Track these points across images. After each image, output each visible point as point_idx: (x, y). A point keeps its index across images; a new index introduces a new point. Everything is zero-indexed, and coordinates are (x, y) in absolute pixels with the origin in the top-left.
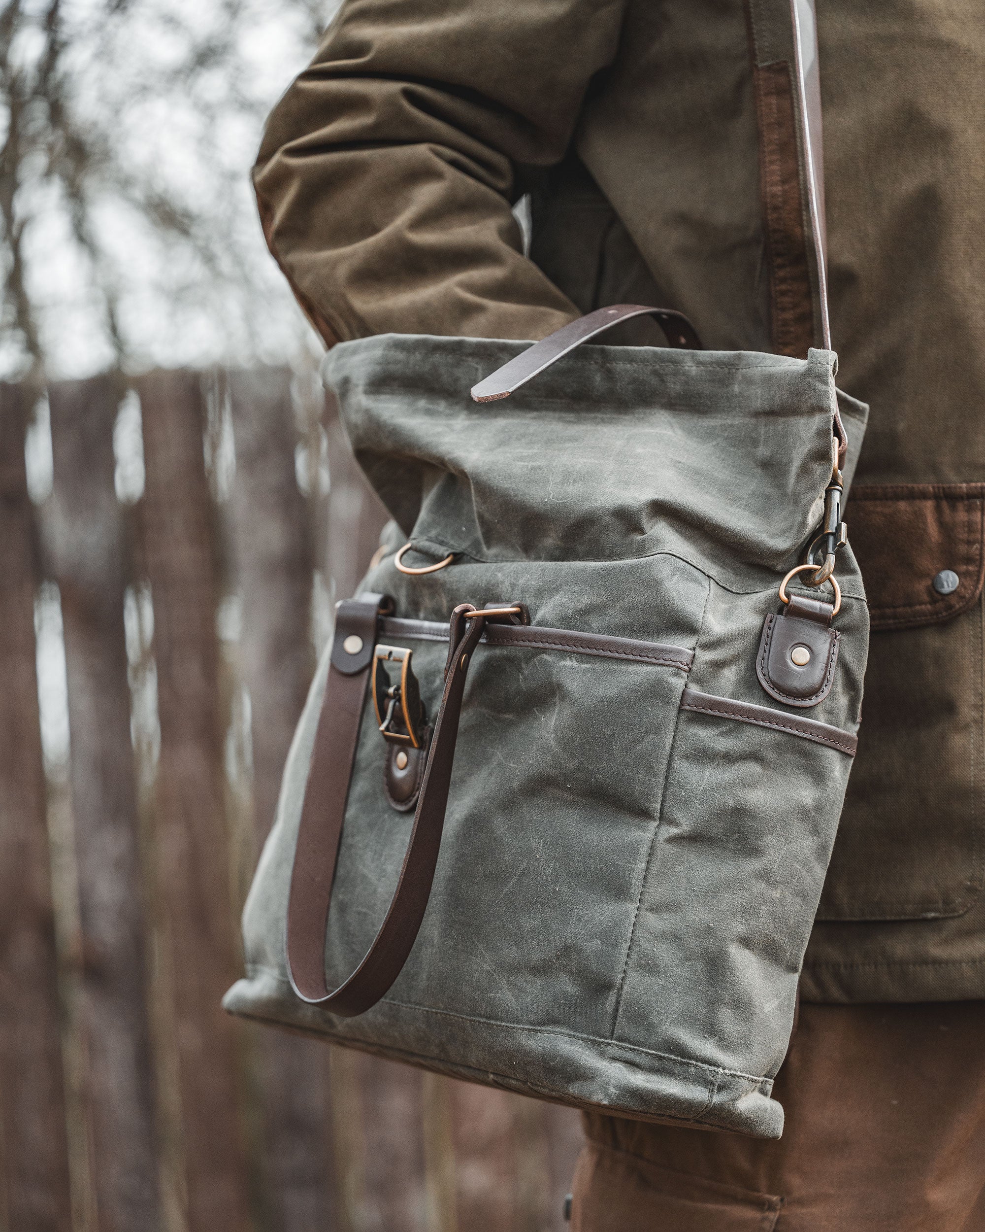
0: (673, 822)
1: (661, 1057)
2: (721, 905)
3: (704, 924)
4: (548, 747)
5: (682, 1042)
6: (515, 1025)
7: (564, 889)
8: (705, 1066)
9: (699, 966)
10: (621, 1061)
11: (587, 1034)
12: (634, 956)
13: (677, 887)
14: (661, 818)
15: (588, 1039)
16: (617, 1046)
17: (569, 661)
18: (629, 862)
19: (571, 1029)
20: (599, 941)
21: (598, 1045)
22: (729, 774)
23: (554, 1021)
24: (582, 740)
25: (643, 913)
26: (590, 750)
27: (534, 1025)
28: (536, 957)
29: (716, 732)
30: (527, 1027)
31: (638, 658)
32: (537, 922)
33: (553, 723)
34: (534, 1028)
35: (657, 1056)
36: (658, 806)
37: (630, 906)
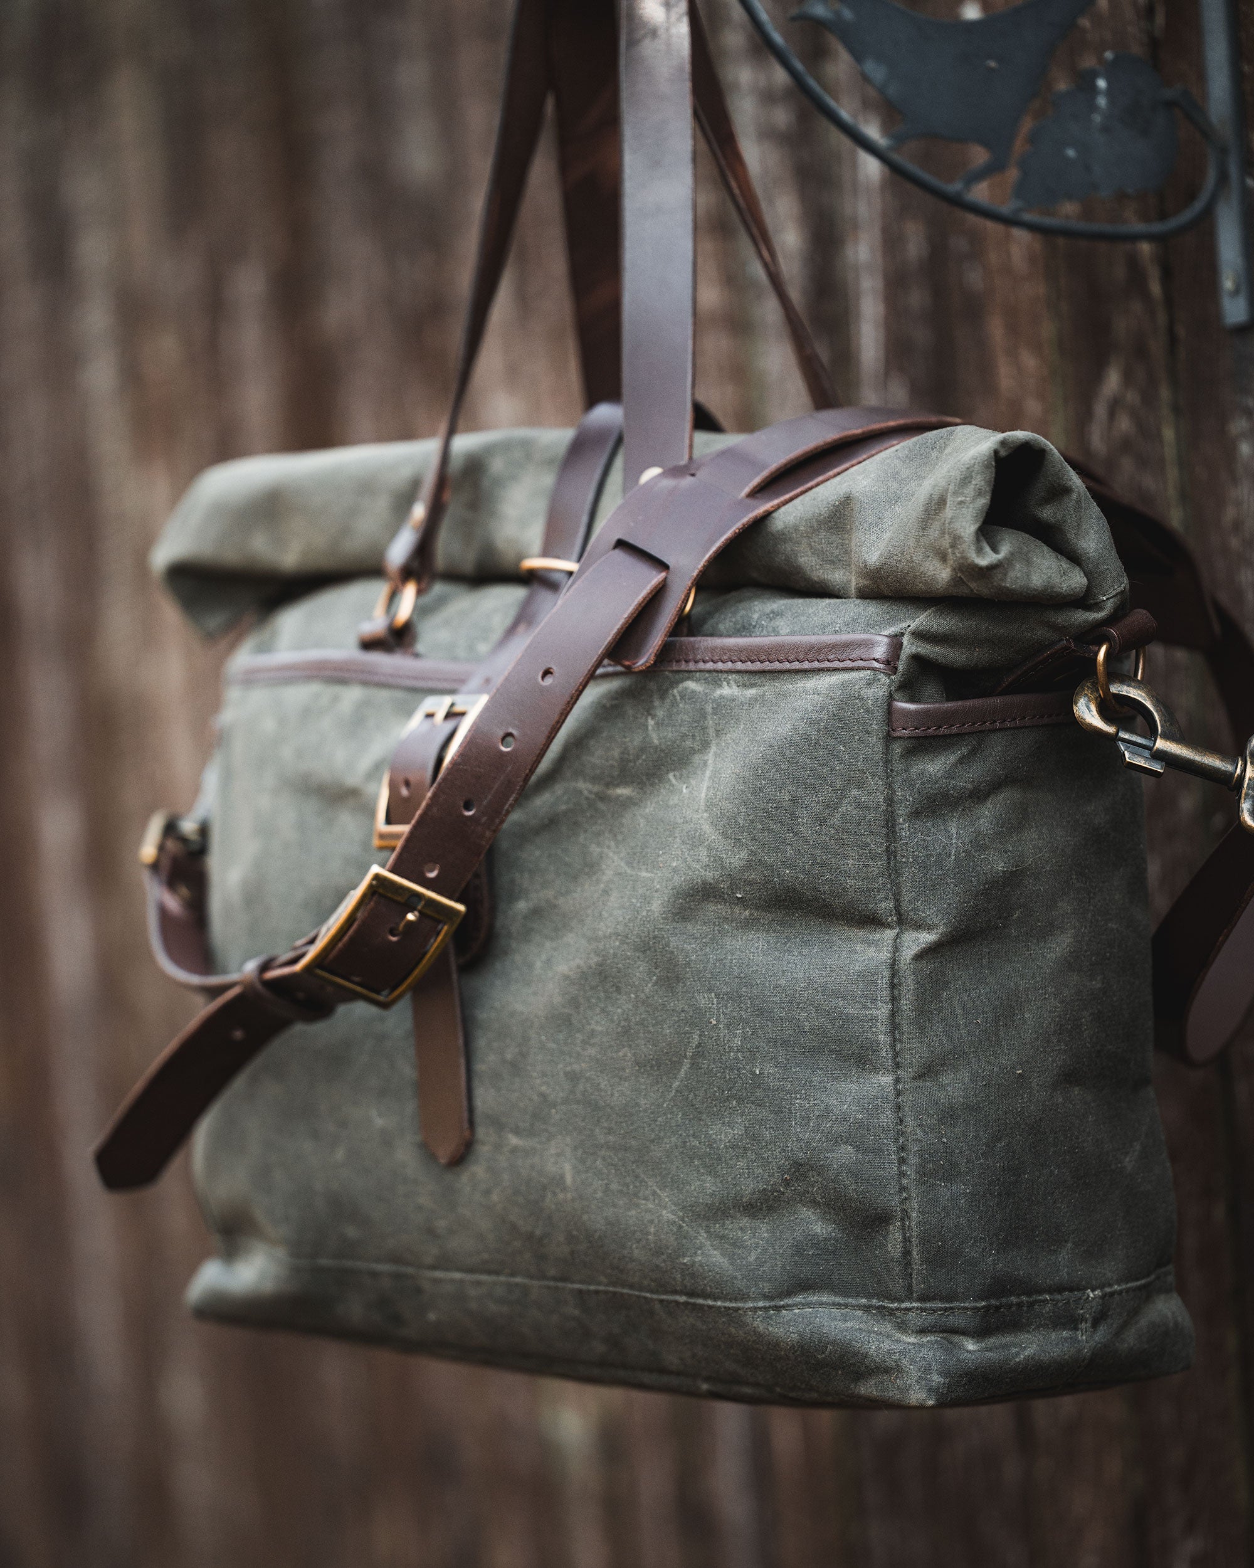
0: (919, 926)
1: (996, 1306)
2: (1024, 1033)
4: (700, 835)
6: (740, 1305)
7: (769, 1069)
10: (934, 1330)
11: (866, 1298)
12: (913, 1160)
13: (951, 1027)
14: (900, 923)
15: (870, 1307)
16: (922, 1310)
17: (726, 687)
18: (865, 1007)
19: (836, 1294)
20: (849, 1148)
21: (891, 1314)
22: (986, 819)
23: (804, 1287)
24: (748, 815)
25: (906, 1085)
26: (763, 830)
27: (771, 1298)
28: (748, 1188)
29: (953, 759)
30: (761, 1304)
31: (816, 665)
32: (739, 1130)
33: (703, 795)
34: (773, 1303)
36: (891, 905)
37: (886, 1080)
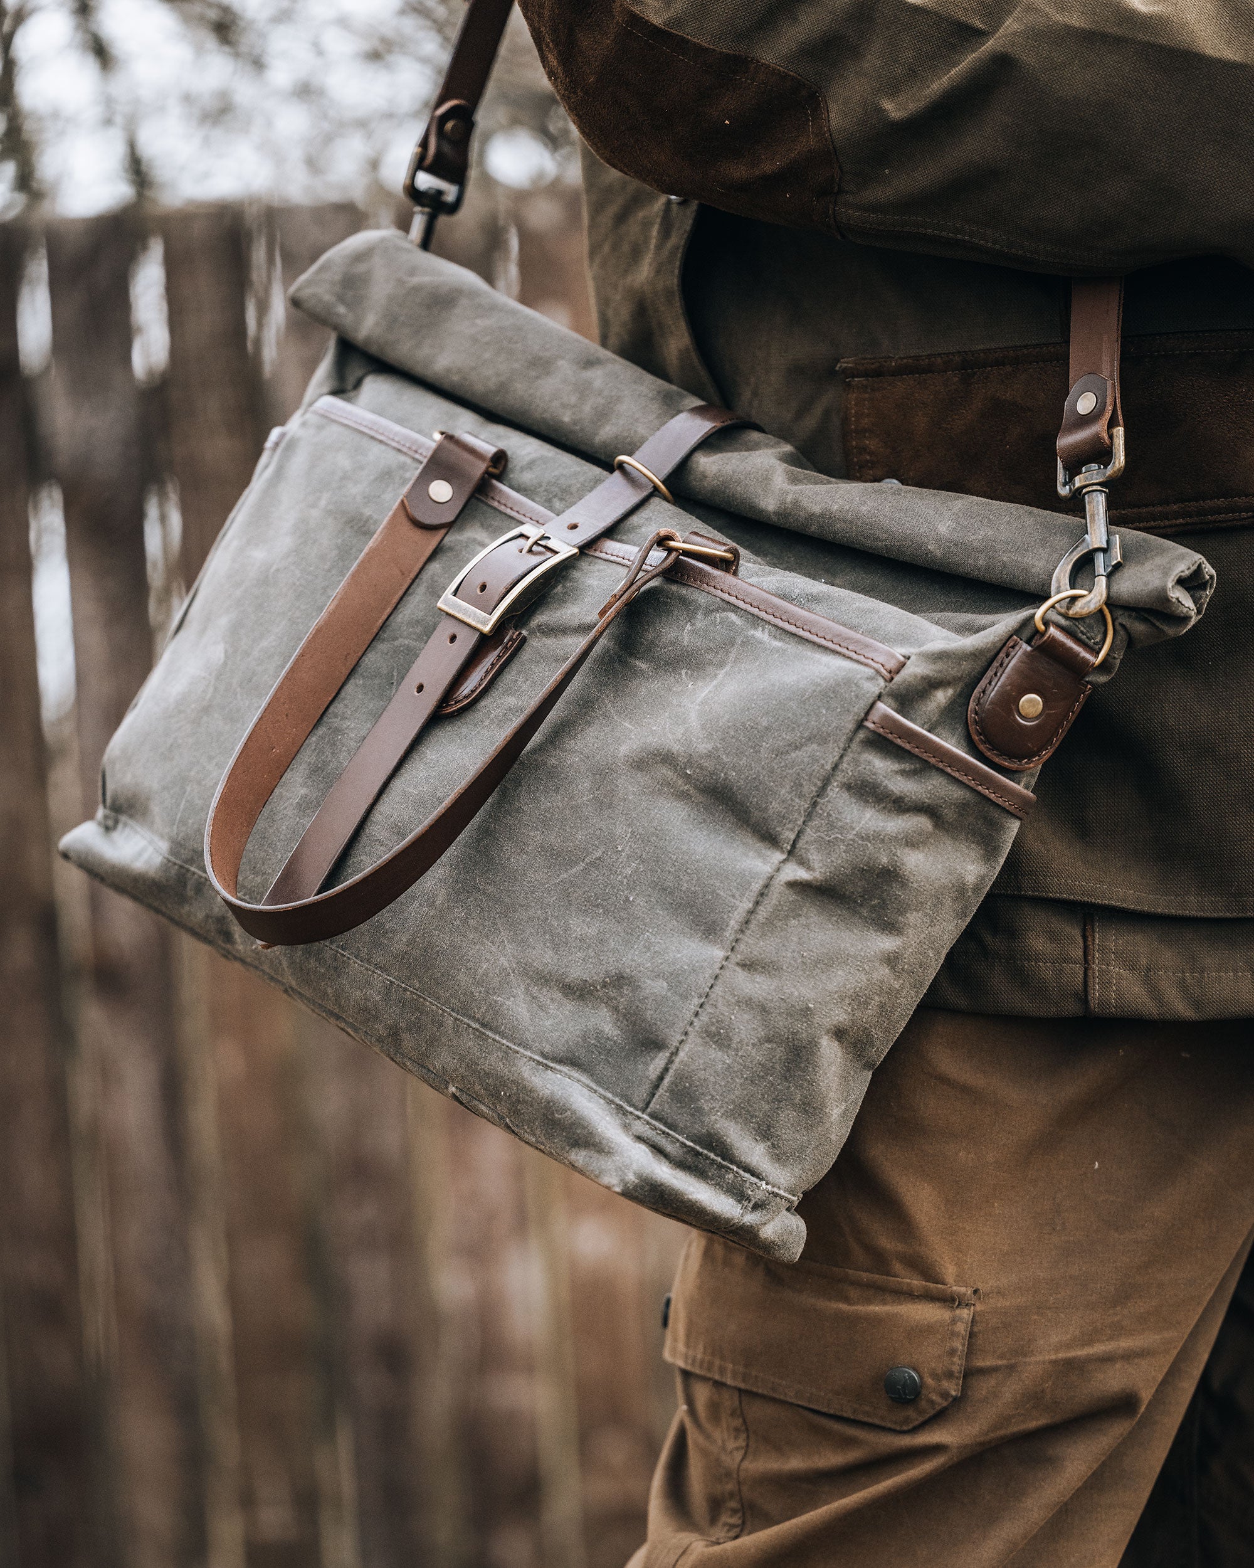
0: (803, 863)
1: (698, 1152)
2: (831, 983)
3: (803, 1001)
4: (685, 718)
5: (729, 1140)
6: (522, 1050)
7: (640, 901)
8: (747, 1175)
9: (780, 1052)
10: (647, 1143)
11: (612, 1093)
12: (704, 1018)
13: (784, 945)
14: (790, 853)
15: (613, 1101)
16: (648, 1123)
17: (760, 632)
18: (733, 896)
19: (594, 1080)
20: (665, 984)
21: (624, 1114)
22: (895, 824)
23: (571, 1061)
24: (729, 722)
25: (731, 965)
26: (733, 737)
27: (546, 1058)
28: (576, 973)
29: (896, 766)
30: (536, 1058)
31: (837, 647)
32: (592, 931)
33: (702, 696)
34: (545, 1061)
35: (693, 1149)
36: (792, 836)
37: (718, 953)
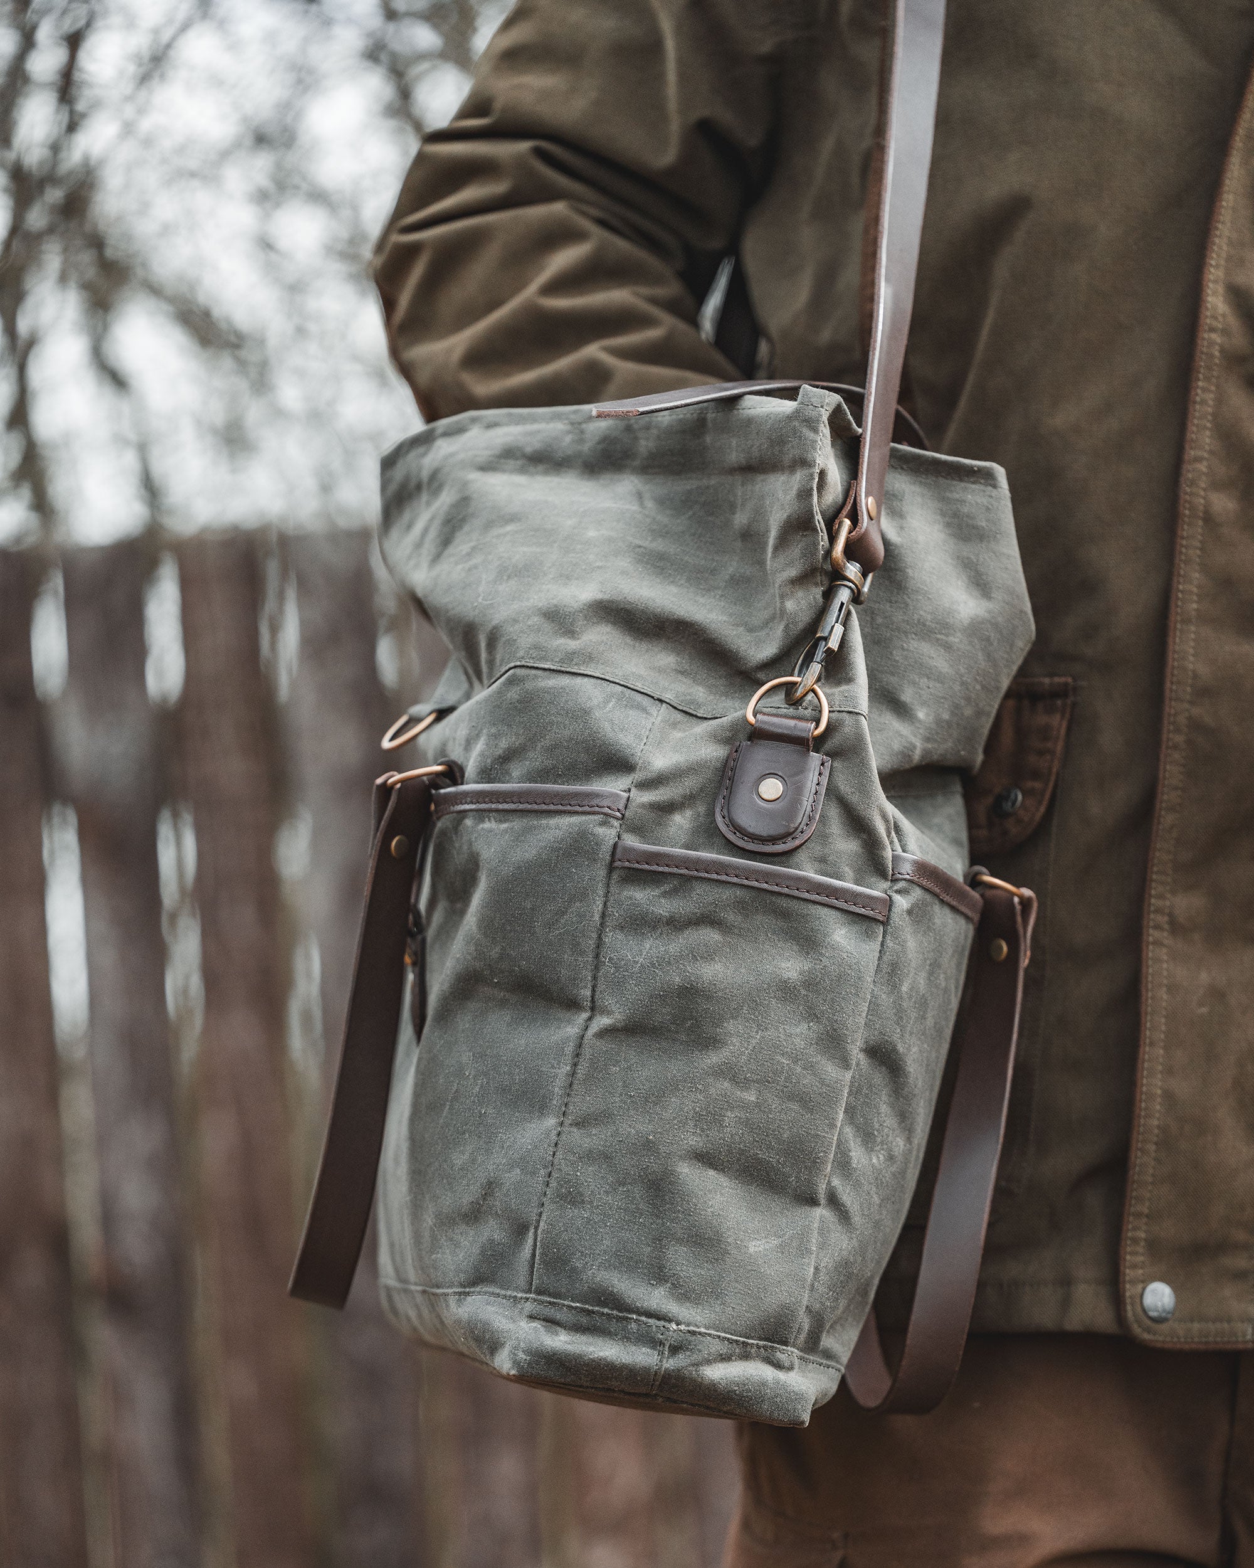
0: (605, 1011)
1: (588, 1310)
2: (666, 1112)
3: (642, 1137)
5: (615, 1290)
8: (651, 1320)
9: (638, 1191)
10: (539, 1319)
12: (553, 1184)
13: (610, 1093)
14: (593, 1009)
16: (536, 1300)
17: (487, 822)
18: (553, 1067)
21: (517, 1302)
22: (676, 945)
25: (566, 1129)
29: (657, 892)
31: (560, 807)
35: (583, 1311)
36: (588, 993)
37: (551, 1122)
